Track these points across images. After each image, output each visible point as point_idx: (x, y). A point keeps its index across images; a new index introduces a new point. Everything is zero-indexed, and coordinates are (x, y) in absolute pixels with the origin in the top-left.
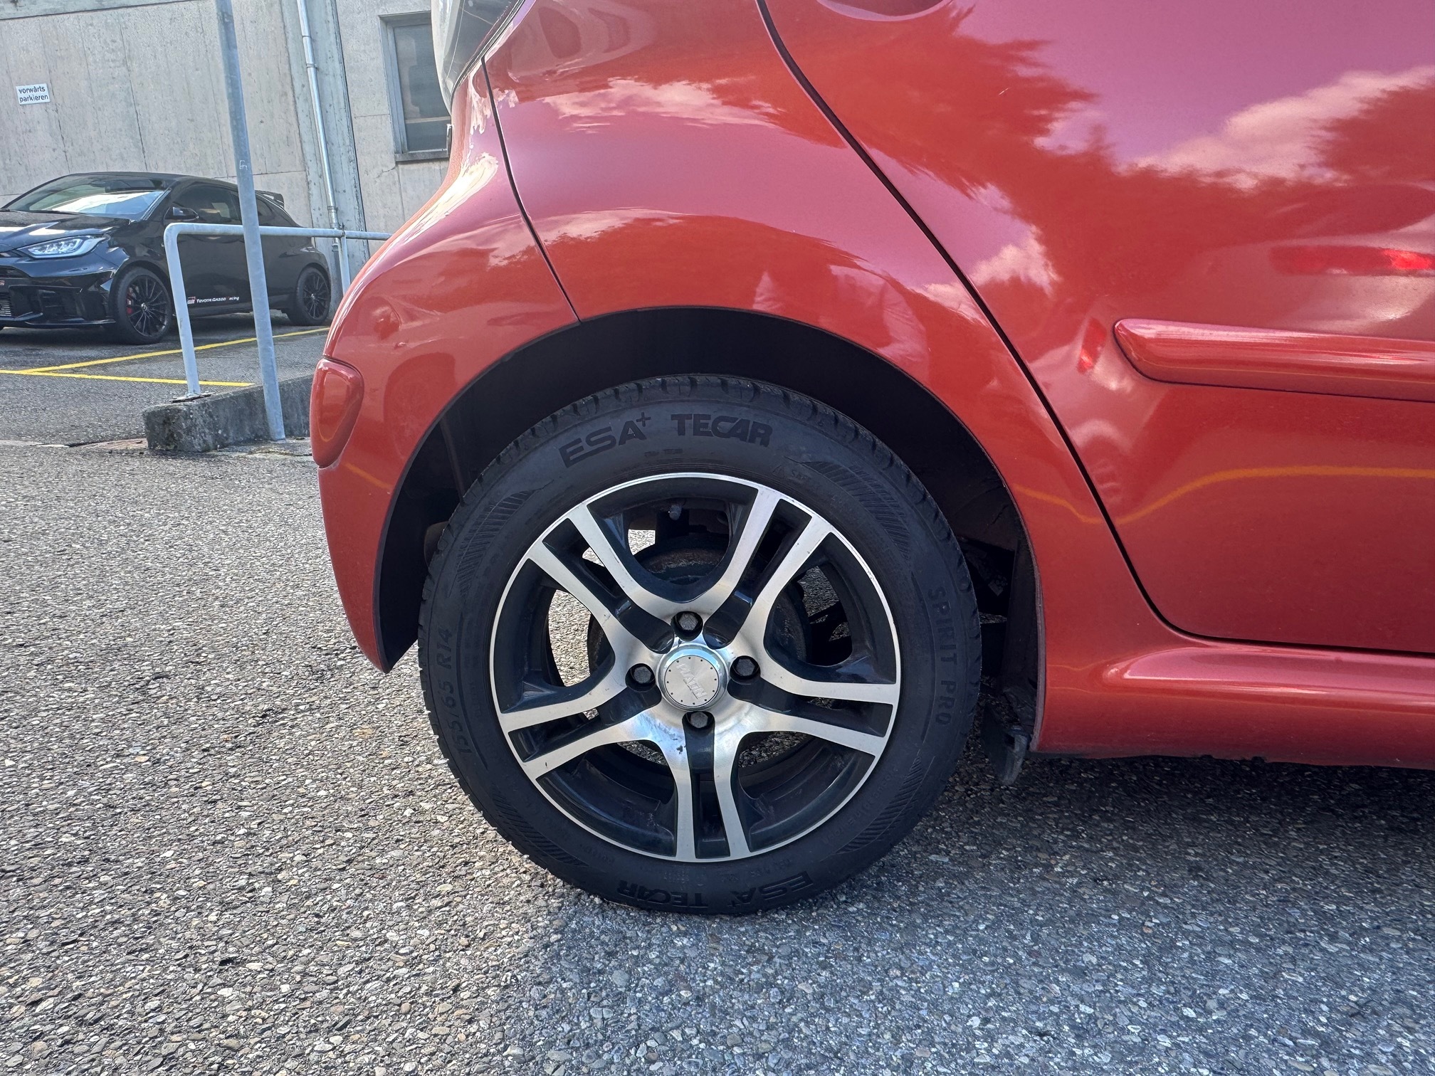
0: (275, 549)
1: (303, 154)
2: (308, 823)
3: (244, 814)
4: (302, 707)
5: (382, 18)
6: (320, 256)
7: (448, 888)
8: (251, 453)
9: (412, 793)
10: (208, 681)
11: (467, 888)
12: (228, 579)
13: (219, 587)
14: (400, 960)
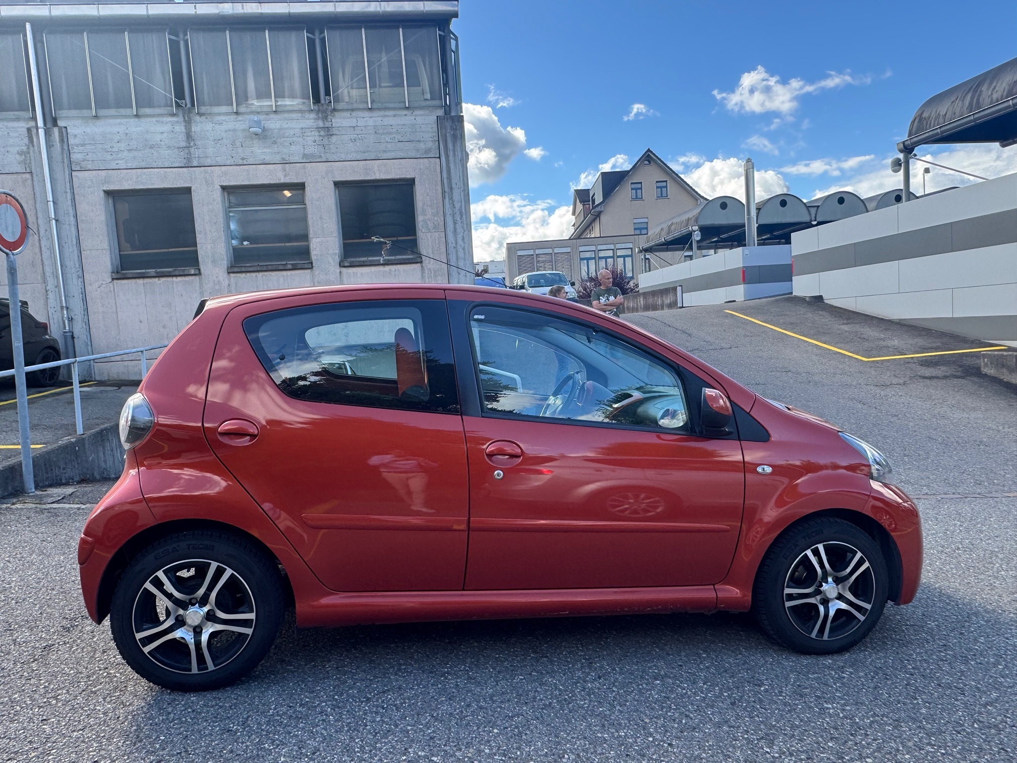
0: (39, 570)
1: (44, 273)
2: (67, 682)
3: (42, 682)
4: (61, 643)
5: (104, 191)
6: (55, 340)
7: (119, 694)
8: (13, 504)
9: (107, 668)
10: (17, 637)
11: (125, 693)
12: (17, 589)
13: (12, 593)
14: (101, 713)
